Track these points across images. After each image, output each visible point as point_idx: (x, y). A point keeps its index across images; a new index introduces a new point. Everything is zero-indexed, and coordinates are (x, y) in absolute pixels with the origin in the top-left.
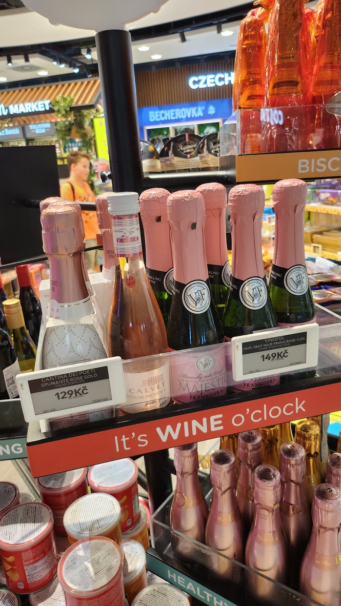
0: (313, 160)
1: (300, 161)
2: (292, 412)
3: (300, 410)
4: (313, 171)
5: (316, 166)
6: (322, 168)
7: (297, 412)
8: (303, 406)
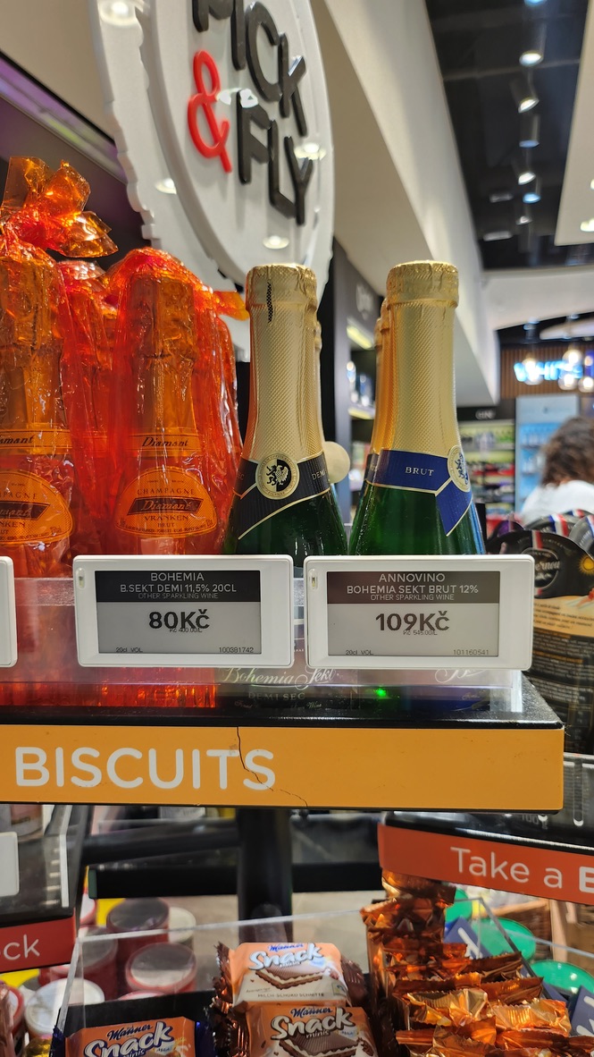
0: (59, 752)
1: (20, 752)
2: (19, 956)
3: (31, 953)
4: (60, 782)
5: (70, 770)
6: (88, 776)
7: (26, 956)
8: (35, 947)
